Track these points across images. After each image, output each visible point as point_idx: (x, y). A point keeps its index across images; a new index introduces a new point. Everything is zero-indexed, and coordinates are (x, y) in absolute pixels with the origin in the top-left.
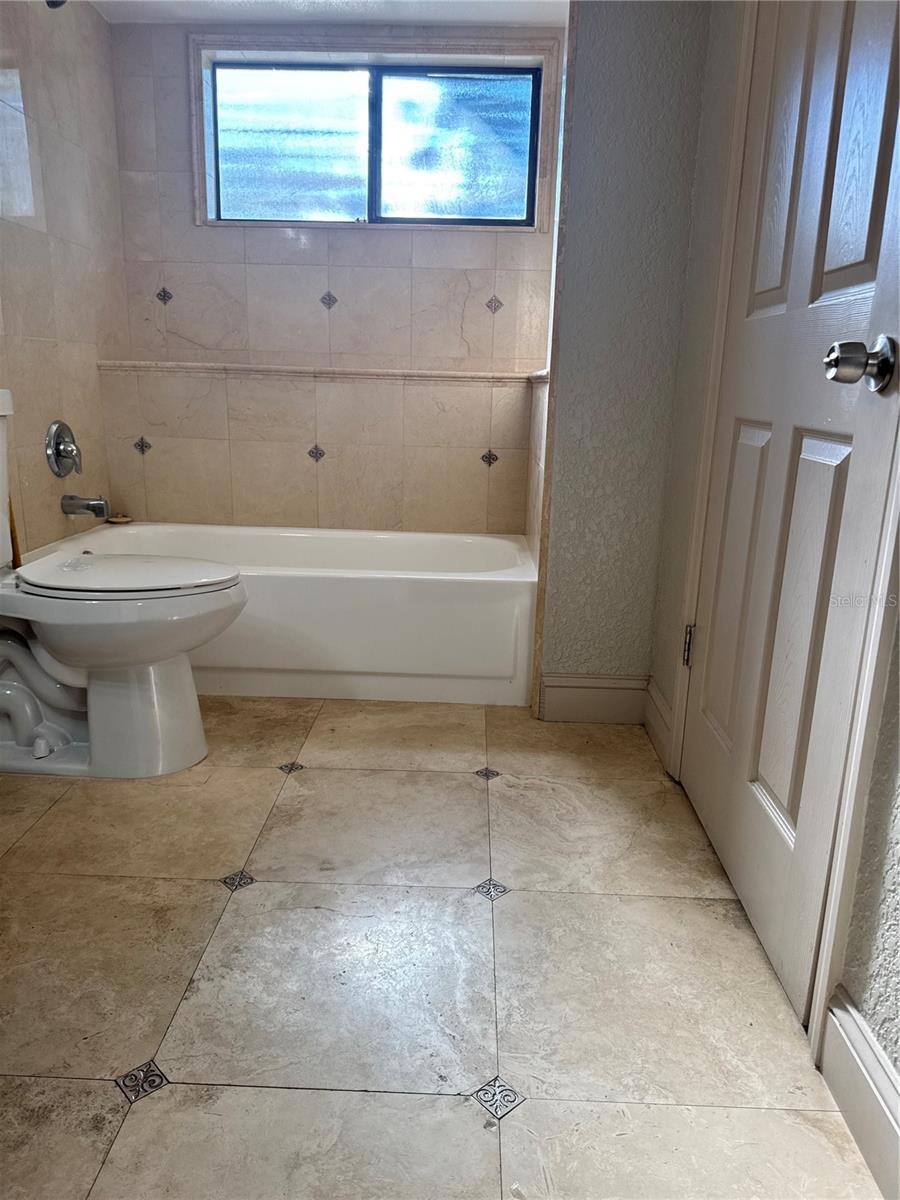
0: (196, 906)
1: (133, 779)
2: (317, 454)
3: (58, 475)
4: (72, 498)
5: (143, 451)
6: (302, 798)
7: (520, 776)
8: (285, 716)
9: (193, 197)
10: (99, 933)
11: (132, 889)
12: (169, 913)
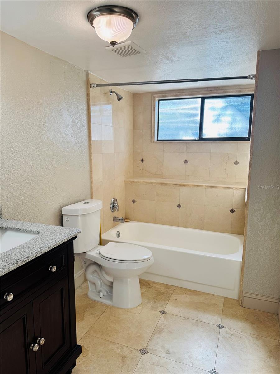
0: (132, 358)
1: (122, 308)
2: (179, 206)
3: (113, 212)
4: (116, 217)
5: (134, 203)
6: (164, 325)
7: (231, 329)
8: (164, 291)
9: (151, 135)
10: (109, 361)
11: (118, 348)
12: (125, 359)
